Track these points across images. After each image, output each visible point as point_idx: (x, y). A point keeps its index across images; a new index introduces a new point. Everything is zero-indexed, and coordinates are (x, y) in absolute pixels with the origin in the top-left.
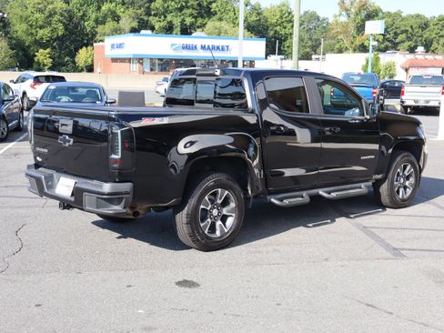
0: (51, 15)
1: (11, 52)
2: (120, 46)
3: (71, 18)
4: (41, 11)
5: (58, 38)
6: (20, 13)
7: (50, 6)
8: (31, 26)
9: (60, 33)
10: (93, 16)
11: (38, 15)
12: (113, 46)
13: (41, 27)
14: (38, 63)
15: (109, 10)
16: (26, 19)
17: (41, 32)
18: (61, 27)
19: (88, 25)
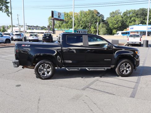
0: (118, 21)
1: (106, 30)
2: (132, 28)
3: (123, 22)
4: (116, 20)
5: (119, 27)
6: (111, 21)
7: (118, 19)
8: (113, 24)
9: (120, 26)
10: (129, 21)
11: (115, 21)
12: (131, 29)
13: (115, 24)
14: (113, 33)
15: (133, 19)
16: (112, 23)
17: (115, 25)
18: (120, 24)
19: (127, 23)
